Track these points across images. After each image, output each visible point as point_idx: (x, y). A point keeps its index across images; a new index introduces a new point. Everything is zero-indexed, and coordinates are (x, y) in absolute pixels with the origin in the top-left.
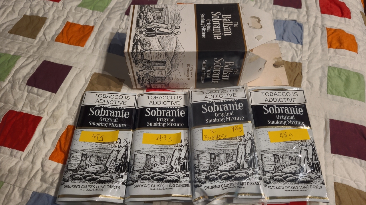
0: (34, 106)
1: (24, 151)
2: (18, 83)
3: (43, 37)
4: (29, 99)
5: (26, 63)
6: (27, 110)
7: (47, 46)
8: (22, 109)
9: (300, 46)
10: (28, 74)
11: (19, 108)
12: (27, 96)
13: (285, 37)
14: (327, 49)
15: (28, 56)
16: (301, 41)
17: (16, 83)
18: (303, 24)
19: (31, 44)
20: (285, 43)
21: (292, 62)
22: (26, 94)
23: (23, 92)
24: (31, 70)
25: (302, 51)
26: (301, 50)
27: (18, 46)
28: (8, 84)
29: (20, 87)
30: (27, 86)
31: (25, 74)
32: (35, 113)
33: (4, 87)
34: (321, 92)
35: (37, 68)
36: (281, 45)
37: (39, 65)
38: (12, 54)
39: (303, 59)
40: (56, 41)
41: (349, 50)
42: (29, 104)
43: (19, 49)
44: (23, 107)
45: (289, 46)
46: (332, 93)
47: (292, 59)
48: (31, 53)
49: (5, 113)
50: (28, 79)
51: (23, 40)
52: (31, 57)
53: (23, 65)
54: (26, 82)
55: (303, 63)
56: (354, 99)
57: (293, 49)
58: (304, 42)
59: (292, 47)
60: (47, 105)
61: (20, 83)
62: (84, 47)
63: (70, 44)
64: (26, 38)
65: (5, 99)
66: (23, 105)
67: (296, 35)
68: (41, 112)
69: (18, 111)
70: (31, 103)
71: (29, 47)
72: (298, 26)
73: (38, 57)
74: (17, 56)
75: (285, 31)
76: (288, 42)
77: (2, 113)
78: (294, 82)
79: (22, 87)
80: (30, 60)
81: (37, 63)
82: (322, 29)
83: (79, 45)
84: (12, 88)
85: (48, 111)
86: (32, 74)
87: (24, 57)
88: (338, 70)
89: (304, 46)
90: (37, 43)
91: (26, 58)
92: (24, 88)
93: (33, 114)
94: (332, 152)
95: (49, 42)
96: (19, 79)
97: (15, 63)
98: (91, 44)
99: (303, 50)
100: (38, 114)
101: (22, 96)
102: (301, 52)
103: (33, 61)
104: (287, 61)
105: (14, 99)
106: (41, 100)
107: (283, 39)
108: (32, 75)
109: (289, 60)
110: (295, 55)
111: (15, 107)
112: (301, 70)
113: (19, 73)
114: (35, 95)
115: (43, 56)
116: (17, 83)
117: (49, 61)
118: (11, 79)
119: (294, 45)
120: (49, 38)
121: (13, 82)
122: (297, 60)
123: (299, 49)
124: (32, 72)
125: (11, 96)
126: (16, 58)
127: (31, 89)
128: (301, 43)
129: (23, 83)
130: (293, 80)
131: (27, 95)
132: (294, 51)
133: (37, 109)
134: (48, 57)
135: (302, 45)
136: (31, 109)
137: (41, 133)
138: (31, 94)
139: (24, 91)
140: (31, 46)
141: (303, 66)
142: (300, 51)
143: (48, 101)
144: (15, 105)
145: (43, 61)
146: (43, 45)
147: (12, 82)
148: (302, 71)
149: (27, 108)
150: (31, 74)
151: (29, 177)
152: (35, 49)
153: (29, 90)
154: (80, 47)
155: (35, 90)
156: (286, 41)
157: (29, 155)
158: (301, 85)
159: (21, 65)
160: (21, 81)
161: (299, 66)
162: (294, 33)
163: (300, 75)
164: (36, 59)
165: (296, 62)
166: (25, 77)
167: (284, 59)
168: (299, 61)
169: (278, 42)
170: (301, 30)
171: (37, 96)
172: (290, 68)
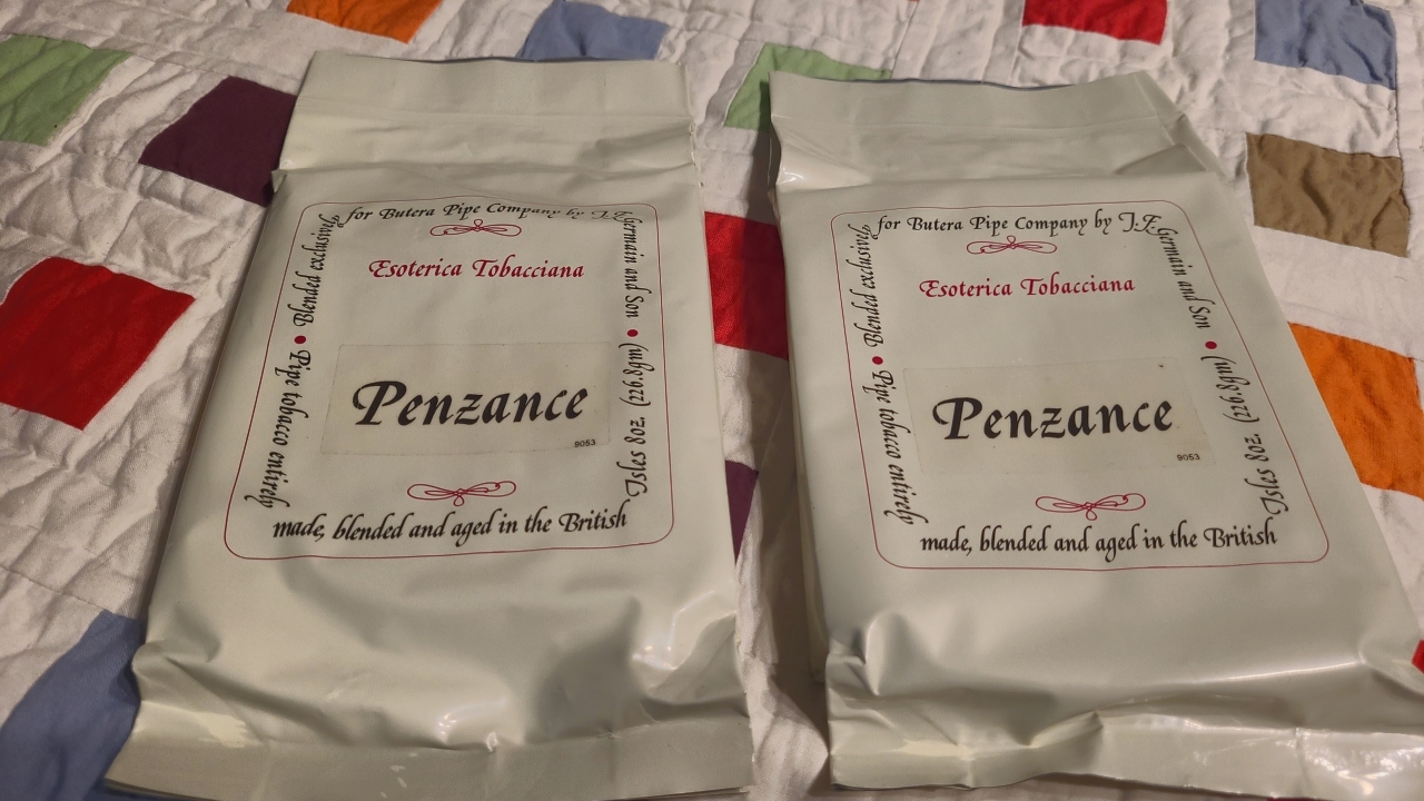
0: (163, 248)
1: (85, 429)
2: (105, 154)
4: (144, 218)
5: (148, 81)
6: (130, 264)
7: (251, 25)
8: (105, 260)
9: (1384, 93)
10: (150, 123)
11: (95, 253)
12: (136, 208)
13: (1316, 49)
15: (164, 54)
16: (1386, 74)
17: (96, 153)
18: (1388, 12)
19: (182, 17)
20: (1316, 78)
21: (1353, 155)
22: (132, 198)
23: (120, 191)
24: (167, 110)
25: (1395, 110)
26: (1390, 107)
27: (126, 15)
28: (59, 156)
29: (109, 168)
30: (141, 169)
31: (140, 122)
32: (163, 279)
33: (42, 167)
35: (195, 100)
36: (1297, 85)
37: (207, 92)
38: (94, 43)
39: (1405, 145)
40: (290, 9)
42: (142, 240)
43: (125, 28)
44: (112, 252)
45: (1334, 90)
47: (1352, 141)
48: (176, 45)
49: (27, 267)
50: (149, 140)
51: (149, 1)
52: (175, 59)
53: (137, 86)
54: (140, 150)
55: (1404, 157)
57: (1354, 103)
58: (1401, 79)
59: (1347, 94)
60: (223, 250)
61: (111, 155)
62: (411, 42)
63: (350, 27)
65: (39, 213)
66: (116, 242)
67: (1363, 49)
68: (192, 278)
69: (88, 262)
70: (148, 237)
71: (169, 23)
72: (1364, 16)
73: (204, 63)
74: (115, 52)
75: (1309, 29)
76: (1328, 72)
77: (15, 268)
78: (1372, 232)
79: (121, 173)
80: (170, 70)
81: (194, 85)
83: (387, 33)
84: (77, 171)
85: (222, 277)
86: (173, 123)
87: (145, 57)
89: (1402, 93)
90: (206, 15)
91: (152, 64)
92: (126, 176)
93: (155, 282)
95: (258, 15)
96: (112, 138)
97: (103, 74)
98: (439, 33)
99: (1401, 106)
100: (178, 285)
101: (116, 203)
102: (1391, 113)
103: (181, 74)
104: (1328, 146)
105: (77, 215)
106: (197, 227)
107: (1303, 60)
108: (171, 126)
109: (1341, 145)
110: (1366, 124)
111: (78, 250)
112: (1399, 185)
113: (114, 116)
114: (171, 207)
115: (228, 61)
116: (101, 153)
117: (249, 78)
118: (78, 138)
119: (1358, 88)
121: (85, 150)
122: (1377, 147)
123: (1382, 105)
124: (173, 117)
125: (63, 203)
126: (110, 56)
127: (157, 180)
128: (1386, 80)
129: (125, 156)
130: (1367, 226)
131: (140, 203)
132: (1361, 110)
133: (177, 263)
134: (248, 65)
135: (1393, 87)
136: (147, 262)
137: (179, 366)
138: (157, 202)
139: (125, 188)
140: (178, 20)
141: (1407, 168)
142: (1386, 113)
143: (228, 234)
144: (78, 239)
145: (225, 77)
146: (233, 22)
147: (79, 149)
148: (1407, 191)
149: (129, 254)
150: (166, 122)
152: (197, 32)
153: (149, 183)
154: (391, 40)
155: (177, 183)
156: (1316, 68)
157: (105, 447)
158: (1410, 246)
159: (127, 87)
160: (117, 147)
161: (1388, 171)
162: (1355, 41)
163: (1399, 202)
164: (197, 68)
165: (1372, 156)
166: (135, 134)
167: (1317, 139)
168: (1386, 150)
169: (1282, 70)
170: (1384, 33)
171: (178, 212)
172: (1344, 175)
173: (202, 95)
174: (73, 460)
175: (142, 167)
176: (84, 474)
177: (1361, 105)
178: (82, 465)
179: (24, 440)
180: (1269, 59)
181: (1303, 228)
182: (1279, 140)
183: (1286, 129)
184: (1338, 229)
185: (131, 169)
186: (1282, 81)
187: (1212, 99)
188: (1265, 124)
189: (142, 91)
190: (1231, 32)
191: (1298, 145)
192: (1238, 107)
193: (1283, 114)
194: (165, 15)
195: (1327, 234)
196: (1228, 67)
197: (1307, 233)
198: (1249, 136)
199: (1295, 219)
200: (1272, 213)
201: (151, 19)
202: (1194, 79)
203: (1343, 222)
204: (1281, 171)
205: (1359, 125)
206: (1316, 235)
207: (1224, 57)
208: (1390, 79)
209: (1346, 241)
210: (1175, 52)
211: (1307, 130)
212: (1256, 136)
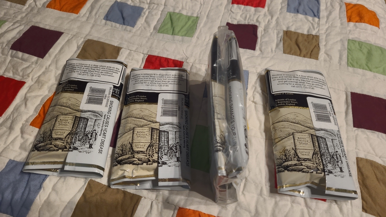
0: (17, 70)
2: (1, 47)
3: (34, 3)
4: (12, 63)
5: (11, 28)
6: (9, 75)
7: (37, 12)
8: (3, 74)
9: (316, 19)
10: (13, 38)
11: (1, 72)
12: (10, 61)
13: (301, 10)
14: (347, 22)
15: (15, 21)
16: (318, 15)
19: (20, 10)
20: (301, 16)
21: (308, 35)
22: (9, 58)
23: (6, 56)
24: (16, 35)
25: (318, 24)
26: (318, 23)
27: (5, 11)
29: (3, 51)
30: (11, 51)
31: (10, 38)
32: (18, 78)
34: (340, 65)
35: (24, 32)
36: (296, 18)
37: (27, 30)
39: (320, 32)
40: (47, 7)
41: (370, 24)
42: (12, 69)
43: (5, 14)
44: (5, 72)
45: (305, 19)
46: (353, 66)
47: (308, 31)
48: (19, 18)
50: (12, 43)
51: (11, 6)
52: (18, 22)
53: (9, 29)
54: (10, 46)
55: (320, 35)
56: (377, 72)
57: (309, 22)
58: (321, 16)
59: (308, 20)
60: (32, 70)
61: (3, 47)
62: (78, 14)
63: (63, 11)
64: (14, 4)
66: (6, 69)
67: (312, 9)
68: (25, 77)
70: (14, 68)
71: (17, 13)
72: (313, 0)
73: (26, 22)
74: (3, 21)
75: (300, 4)
76: (304, 15)
78: (311, 54)
79: (6, 52)
80: (17, 25)
81: (23, 28)
82: (340, 4)
83: (72, 12)
85: (33, 77)
86: (18, 38)
87: (11, 22)
88: (359, 43)
89: (321, 20)
90: (26, 10)
91: (12, 24)
93: (16, 79)
94: (354, 126)
95: (39, 9)
98: (86, 11)
99: (320, 23)
100: (21, 79)
101: (5, 60)
102: (318, 25)
103: (20, 26)
104: (302, 33)
106: (26, 65)
107: (298, 12)
108: (18, 39)
109: (305, 32)
110: (312, 27)
112: (318, 42)
113: (3, 37)
114: (19, 60)
115: (32, 21)
117: (37, 26)
119: (310, 18)
120: (40, 4)
122: (314, 33)
123: (316, 23)
124: (18, 37)
127: (15, 53)
128: (317, 16)
129: (6, 47)
130: (310, 52)
131: (11, 59)
132: (311, 24)
133: (21, 74)
134: (37, 22)
135: (319, 18)
136: (13, 74)
137: (23, 99)
138: (15, 59)
140: (19, 12)
141: (320, 38)
142: (317, 25)
143: (33, 66)
145: (31, 26)
146: (33, 11)
148: (319, 44)
149: (9, 72)
150: (16, 38)
151: (5, 143)
152: (24, 15)
153: (13, 54)
154: (73, 14)
155: (20, 54)
156: (301, 14)
158: (319, 57)
159: (6, 30)
160: (4, 45)
161: (315, 39)
162: (311, 6)
163: (317, 47)
164: (24, 24)
165: (312, 35)
166: (9, 42)
167: (300, 31)
168: (316, 33)
169: (292, 14)
170: (318, 4)
171: (21, 61)
172: (306, 40)
176: (2, 127)
178: (1, 125)
180: (290, 12)
181: (295, 54)
182: (291, 32)
183: (293, 29)
184: (302, 55)
185: (8, 51)
186: (292, 17)
187: (276, 22)
188: (288, 28)
189: (10, 30)
190: (281, 5)
191: (295, 33)
192: (282, 24)
193: (292, 25)
194: (15, 10)
195: (300, 55)
196: (280, 14)
198: (284, 31)
199: (293, 51)
200: (288, 50)
201: (12, 12)
202: (272, 17)
203: (304, 52)
204: (291, 40)
205: (310, 27)
206: (297, 55)
207: (279, 11)
208: (318, 16)
209: (304, 57)
210: (268, 10)
211: (298, 29)
212: (285, 31)
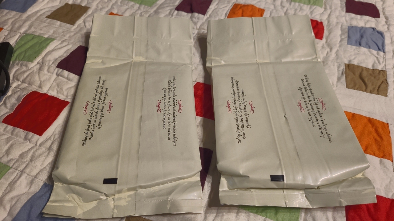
0: (62, 89)
1: (42, 136)
2: (48, 65)
3: (83, 24)
5: (59, 46)
6: (53, 93)
7: (86, 32)
8: (47, 92)
9: (382, 53)
10: (59, 57)
11: (44, 90)
12: (55, 79)
13: (364, 42)
15: (63, 39)
16: (382, 49)
17: (45, 64)
18: (383, 32)
19: (68, 30)
20: (363, 50)
21: (373, 69)
22: (54, 76)
23: (51, 74)
24: (64, 54)
25: (384, 58)
27: (54, 29)
28: (36, 65)
29: (49, 68)
31: (57, 57)
32: (62, 97)
33: (32, 68)
35: (71, 51)
36: (358, 51)
38: (46, 36)
39: (387, 67)
42: (56, 87)
43: (54, 33)
44: (49, 90)
45: (369, 53)
47: (373, 66)
48: (67, 37)
49: (27, 93)
50: (59, 61)
51: (60, 25)
52: (67, 41)
53: (57, 47)
54: (57, 64)
55: (387, 70)
57: (374, 56)
58: (386, 50)
59: (372, 54)
61: (49, 65)
64: (63, 24)
65: (30, 80)
66: (50, 87)
67: (376, 42)
68: (69, 97)
69: (43, 92)
70: (58, 86)
71: (65, 31)
72: (377, 33)
73: (74, 42)
74: (51, 39)
75: (362, 37)
76: (367, 48)
77: (24, 94)
78: (378, 90)
79: (52, 70)
80: (65, 44)
81: (71, 47)
84: (40, 69)
86: (65, 57)
87: (59, 40)
89: (387, 54)
90: (74, 29)
91: (60, 42)
92: (53, 70)
93: (60, 98)
95: (88, 29)
96: (50, 61)
97: (48, 44)
99: (386, 57)
100: (65, 99)
101: (50, 78)
103: (68, 45)
104: (367, 67)
105: (40, 80)
106: (71, 84)
107: (360, 45)
108: (65, 58)
109: (370, 67)
110: (377, 62)
111: (40, 89)
112: (385, 78)
113: (50, 55)
114: (64, 79)
115: (80, 41)
116: (47, 64)
118: (41, 61)
119: (375, 52)
120: (89, 25)
121: (43, 64)
122: (380, 68)
123: (381, 57)
124: (65, 56)
125: (37, 77)
126: (50, 40)
127: (61, 72)
129: (53, 65)
130: (377, 88)
131: (56, 78)
132: (375, 58)
133: (65, 93)
135: (384, 52)
136: (58, 93)
138: (60, 77)
139: (52, 73)
141: (388, 73)
142: (382, 59)
144: (40, 87)
145: (79, 46)
147: (41, 63)
148: (387, 79)
149: (53, 91)
150: (63, 57)
152: (72, 34)
153: (59, 72)
155: (66, 73)
156: (364, 47)
157: (46, 140)
158: (388, 94)
159: (54, 48)
160: (51, 63)
161: (382, 74)
162: (374, 40)
163: (385, 82)
164: (72, 43)
165: (378, 70)
166: (56, 60)
167: (364, 65)
168: (382, 69)
169: (354, 47)
170: (382, 38)
171: (66, 80)
172: (371, 75)
173: (73, 50)
174: (38, 144)
175: (57, 68)
176: (41, 147)
177: (376, 57)
178: (40, 145)
179: (26, 138)
180: (351, 44)
181: (359, 89)
182: (353, 65)
183: (355, 62)
184: (369, 89)
185: (54, 69)
186: (354, 50)
187: (336, 55)
188: (350, 61)
189: (58, 49)
190: (341, 37)
191: (358, 67)
192: (343, 57)
193: (354, 59)
194: (64, 29)
195: (366, 91)
196: (340, 46)
197: (360, 90)
198: (345, 64)
199: (357, 86)
200: (351, 85)
201: (61, 30)
202: (331, 49)
203: (370, 87)
204: (354, 73)
205: (375, 62)
206: (363, 91)
207: (339, 43)
208: (383, 50)
209: (371, 92)
210: (326, 42)
211: (361, 63)
212: (347, 64)
